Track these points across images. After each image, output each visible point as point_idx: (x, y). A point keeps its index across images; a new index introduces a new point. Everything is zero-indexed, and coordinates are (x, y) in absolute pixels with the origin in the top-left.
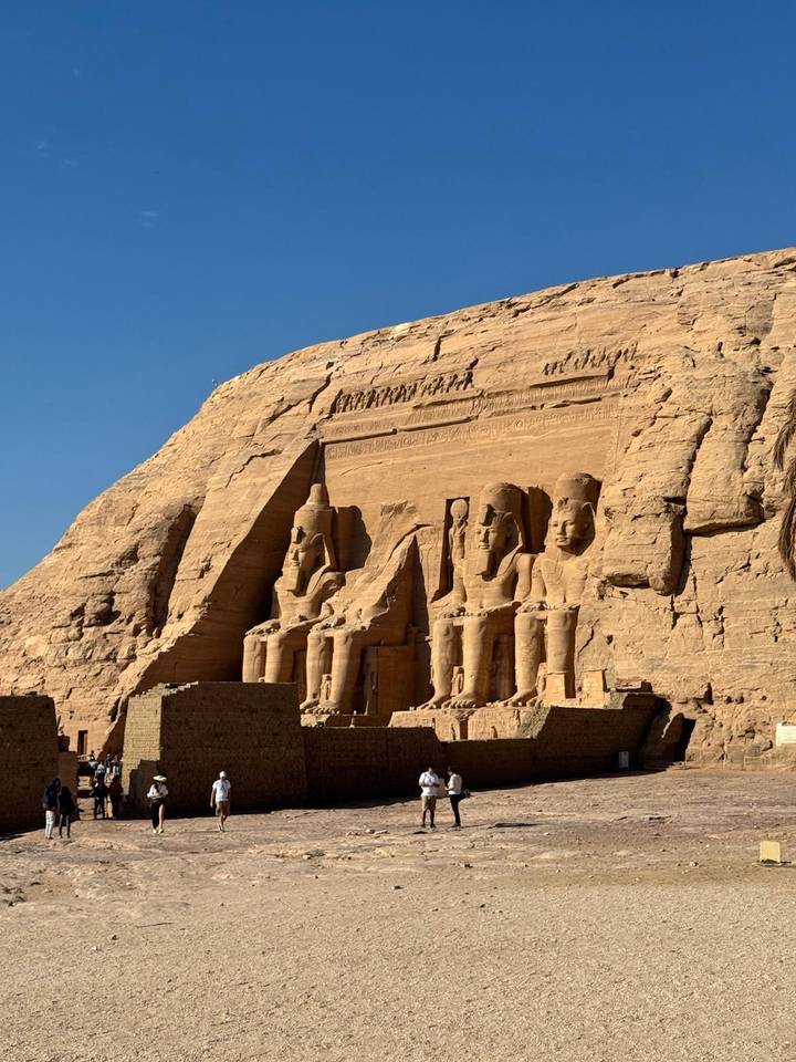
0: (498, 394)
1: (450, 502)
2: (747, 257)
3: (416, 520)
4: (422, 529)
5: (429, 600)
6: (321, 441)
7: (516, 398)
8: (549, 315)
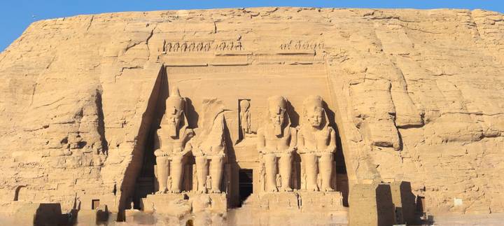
0: (261, 55)
1: (240, 101)
2: (352, 9)
3: (222, 107)
4: (225, 112)
5: (234, 144)
6: (165, 65)
7: (270, 58)
8: (274, 21)
